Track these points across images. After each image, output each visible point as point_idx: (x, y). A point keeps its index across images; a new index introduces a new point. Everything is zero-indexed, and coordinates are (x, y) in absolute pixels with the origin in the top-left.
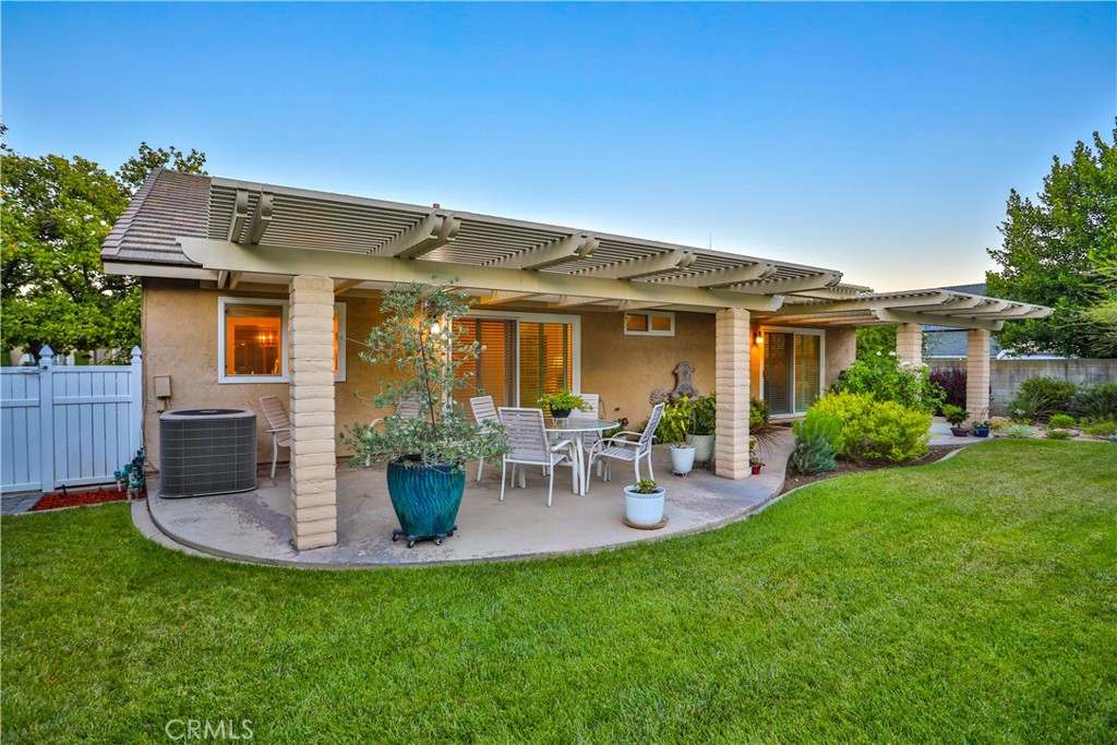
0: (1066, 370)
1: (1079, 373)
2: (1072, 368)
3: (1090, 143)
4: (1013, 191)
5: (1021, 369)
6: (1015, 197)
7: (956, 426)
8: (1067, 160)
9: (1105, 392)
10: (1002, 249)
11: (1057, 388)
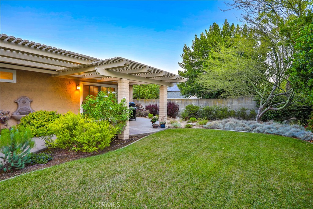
0: (198, 102)
1: (201, 103)
2: (200, 102)
3: (205, 33)
4: (185, 45)
5: (187, 102)
6: (186, 47)
7: (154, 124)
8: (199, 37)
9: (206, 109)
10: (182, 62)
11: (194, 108)
